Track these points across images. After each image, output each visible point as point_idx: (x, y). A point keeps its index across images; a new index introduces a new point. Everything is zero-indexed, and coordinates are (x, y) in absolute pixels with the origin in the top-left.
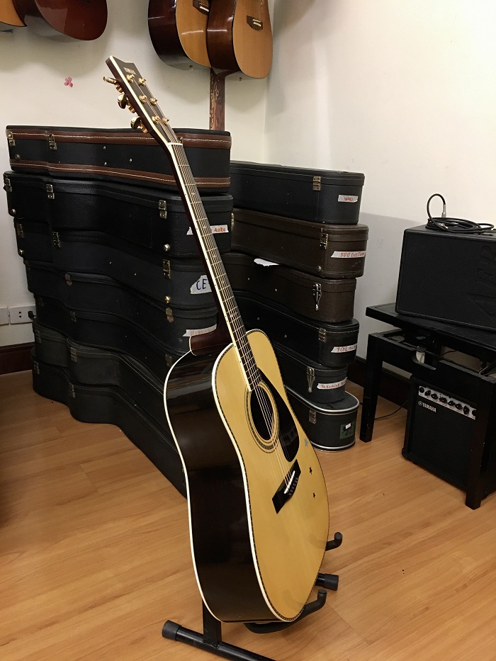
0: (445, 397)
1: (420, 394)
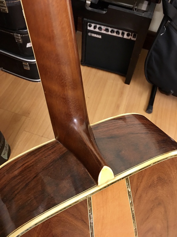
0: (107, 28)
1: (89, 28)
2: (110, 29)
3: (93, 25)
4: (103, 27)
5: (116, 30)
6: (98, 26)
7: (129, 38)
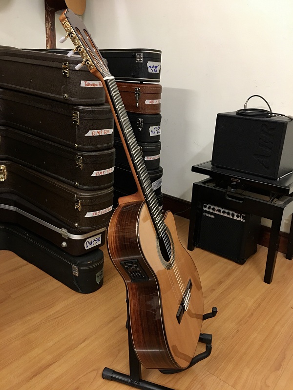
1: (204, 208)
2: (222, 210)
3: (208, 206)
4: (216, 208)
5: (227, 211)
6: (212, 207)
7: (239, 219)
